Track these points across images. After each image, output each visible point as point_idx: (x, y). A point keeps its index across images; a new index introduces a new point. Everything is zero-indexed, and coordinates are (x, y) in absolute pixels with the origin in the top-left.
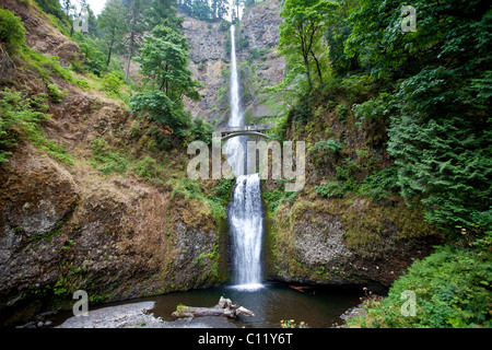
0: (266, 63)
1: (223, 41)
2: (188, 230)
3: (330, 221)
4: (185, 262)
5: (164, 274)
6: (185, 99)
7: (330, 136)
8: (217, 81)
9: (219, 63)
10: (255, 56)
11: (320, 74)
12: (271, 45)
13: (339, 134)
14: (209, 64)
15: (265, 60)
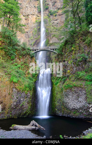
0: (56, 18)
1: (37, 6)
2: (18, 92)
3: (81, 91)
4: (17, 106)
5: (7, 110)
6: (18, 33)
7: (83, 53)
8: (33, 25)
9: (35, 17)
10: (51, 14)
11: (80, 24)
12: (59, 9)
13: (86, 52)
14: (30, 17)
15: (56, 16)
